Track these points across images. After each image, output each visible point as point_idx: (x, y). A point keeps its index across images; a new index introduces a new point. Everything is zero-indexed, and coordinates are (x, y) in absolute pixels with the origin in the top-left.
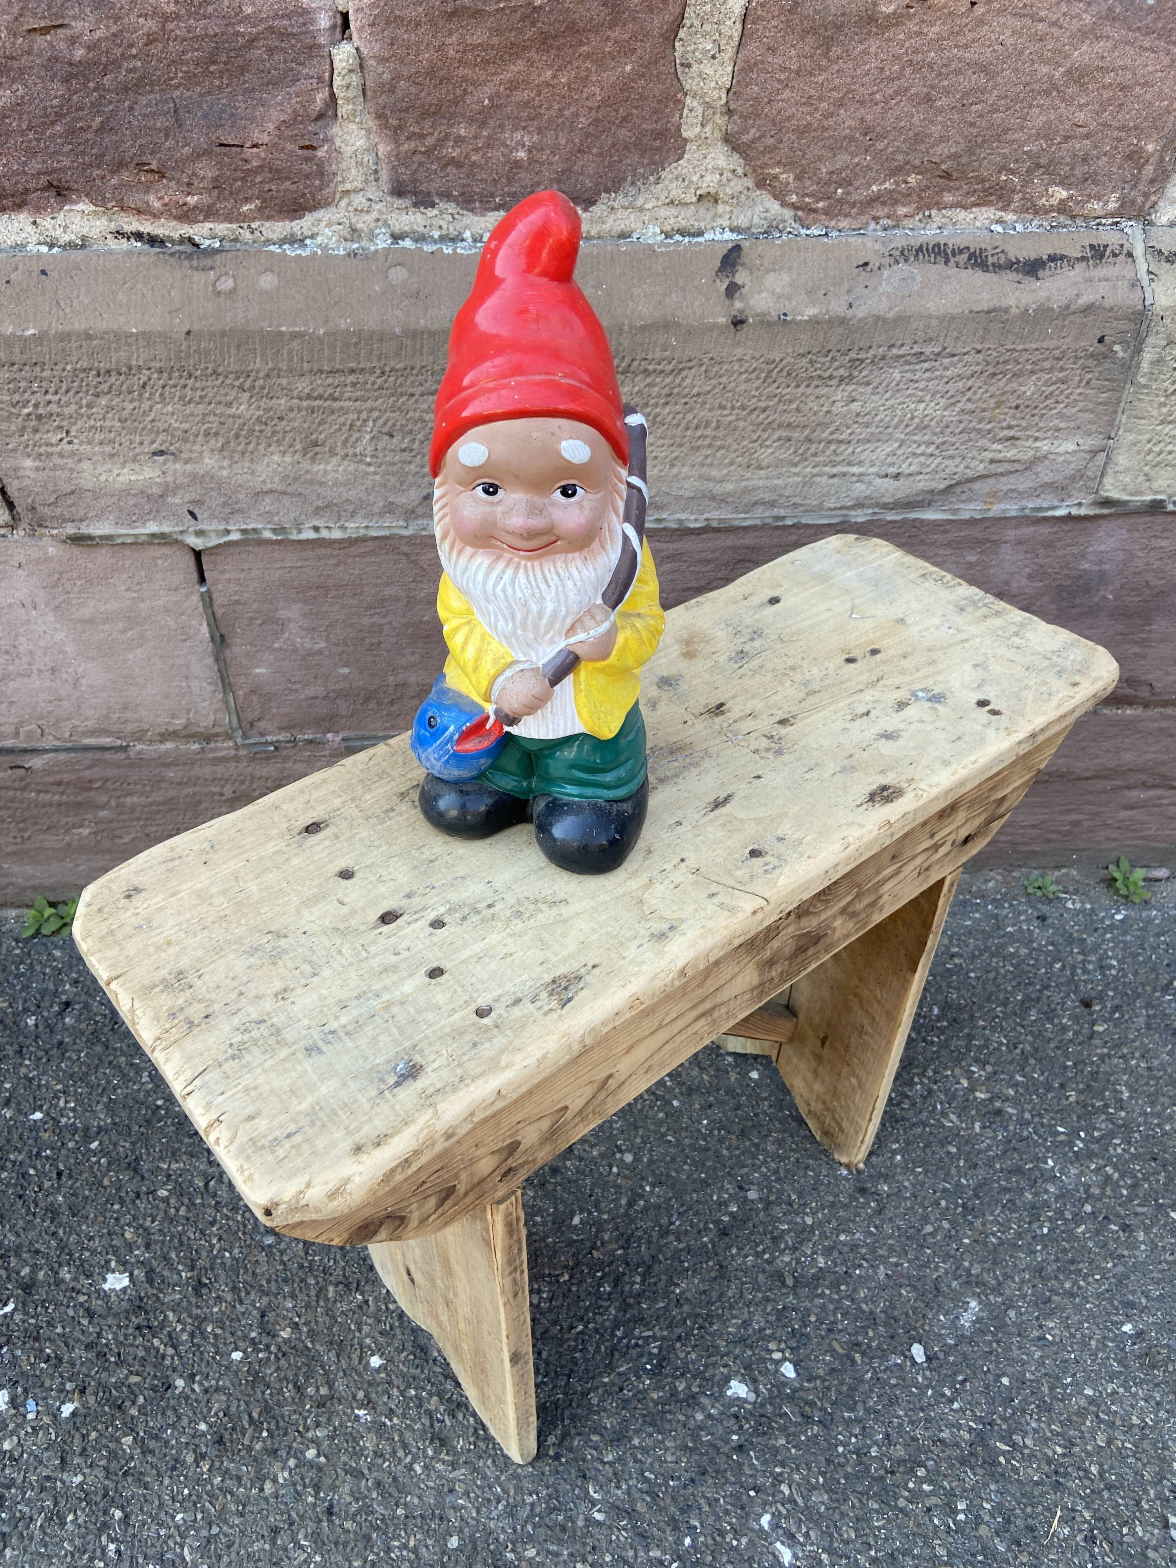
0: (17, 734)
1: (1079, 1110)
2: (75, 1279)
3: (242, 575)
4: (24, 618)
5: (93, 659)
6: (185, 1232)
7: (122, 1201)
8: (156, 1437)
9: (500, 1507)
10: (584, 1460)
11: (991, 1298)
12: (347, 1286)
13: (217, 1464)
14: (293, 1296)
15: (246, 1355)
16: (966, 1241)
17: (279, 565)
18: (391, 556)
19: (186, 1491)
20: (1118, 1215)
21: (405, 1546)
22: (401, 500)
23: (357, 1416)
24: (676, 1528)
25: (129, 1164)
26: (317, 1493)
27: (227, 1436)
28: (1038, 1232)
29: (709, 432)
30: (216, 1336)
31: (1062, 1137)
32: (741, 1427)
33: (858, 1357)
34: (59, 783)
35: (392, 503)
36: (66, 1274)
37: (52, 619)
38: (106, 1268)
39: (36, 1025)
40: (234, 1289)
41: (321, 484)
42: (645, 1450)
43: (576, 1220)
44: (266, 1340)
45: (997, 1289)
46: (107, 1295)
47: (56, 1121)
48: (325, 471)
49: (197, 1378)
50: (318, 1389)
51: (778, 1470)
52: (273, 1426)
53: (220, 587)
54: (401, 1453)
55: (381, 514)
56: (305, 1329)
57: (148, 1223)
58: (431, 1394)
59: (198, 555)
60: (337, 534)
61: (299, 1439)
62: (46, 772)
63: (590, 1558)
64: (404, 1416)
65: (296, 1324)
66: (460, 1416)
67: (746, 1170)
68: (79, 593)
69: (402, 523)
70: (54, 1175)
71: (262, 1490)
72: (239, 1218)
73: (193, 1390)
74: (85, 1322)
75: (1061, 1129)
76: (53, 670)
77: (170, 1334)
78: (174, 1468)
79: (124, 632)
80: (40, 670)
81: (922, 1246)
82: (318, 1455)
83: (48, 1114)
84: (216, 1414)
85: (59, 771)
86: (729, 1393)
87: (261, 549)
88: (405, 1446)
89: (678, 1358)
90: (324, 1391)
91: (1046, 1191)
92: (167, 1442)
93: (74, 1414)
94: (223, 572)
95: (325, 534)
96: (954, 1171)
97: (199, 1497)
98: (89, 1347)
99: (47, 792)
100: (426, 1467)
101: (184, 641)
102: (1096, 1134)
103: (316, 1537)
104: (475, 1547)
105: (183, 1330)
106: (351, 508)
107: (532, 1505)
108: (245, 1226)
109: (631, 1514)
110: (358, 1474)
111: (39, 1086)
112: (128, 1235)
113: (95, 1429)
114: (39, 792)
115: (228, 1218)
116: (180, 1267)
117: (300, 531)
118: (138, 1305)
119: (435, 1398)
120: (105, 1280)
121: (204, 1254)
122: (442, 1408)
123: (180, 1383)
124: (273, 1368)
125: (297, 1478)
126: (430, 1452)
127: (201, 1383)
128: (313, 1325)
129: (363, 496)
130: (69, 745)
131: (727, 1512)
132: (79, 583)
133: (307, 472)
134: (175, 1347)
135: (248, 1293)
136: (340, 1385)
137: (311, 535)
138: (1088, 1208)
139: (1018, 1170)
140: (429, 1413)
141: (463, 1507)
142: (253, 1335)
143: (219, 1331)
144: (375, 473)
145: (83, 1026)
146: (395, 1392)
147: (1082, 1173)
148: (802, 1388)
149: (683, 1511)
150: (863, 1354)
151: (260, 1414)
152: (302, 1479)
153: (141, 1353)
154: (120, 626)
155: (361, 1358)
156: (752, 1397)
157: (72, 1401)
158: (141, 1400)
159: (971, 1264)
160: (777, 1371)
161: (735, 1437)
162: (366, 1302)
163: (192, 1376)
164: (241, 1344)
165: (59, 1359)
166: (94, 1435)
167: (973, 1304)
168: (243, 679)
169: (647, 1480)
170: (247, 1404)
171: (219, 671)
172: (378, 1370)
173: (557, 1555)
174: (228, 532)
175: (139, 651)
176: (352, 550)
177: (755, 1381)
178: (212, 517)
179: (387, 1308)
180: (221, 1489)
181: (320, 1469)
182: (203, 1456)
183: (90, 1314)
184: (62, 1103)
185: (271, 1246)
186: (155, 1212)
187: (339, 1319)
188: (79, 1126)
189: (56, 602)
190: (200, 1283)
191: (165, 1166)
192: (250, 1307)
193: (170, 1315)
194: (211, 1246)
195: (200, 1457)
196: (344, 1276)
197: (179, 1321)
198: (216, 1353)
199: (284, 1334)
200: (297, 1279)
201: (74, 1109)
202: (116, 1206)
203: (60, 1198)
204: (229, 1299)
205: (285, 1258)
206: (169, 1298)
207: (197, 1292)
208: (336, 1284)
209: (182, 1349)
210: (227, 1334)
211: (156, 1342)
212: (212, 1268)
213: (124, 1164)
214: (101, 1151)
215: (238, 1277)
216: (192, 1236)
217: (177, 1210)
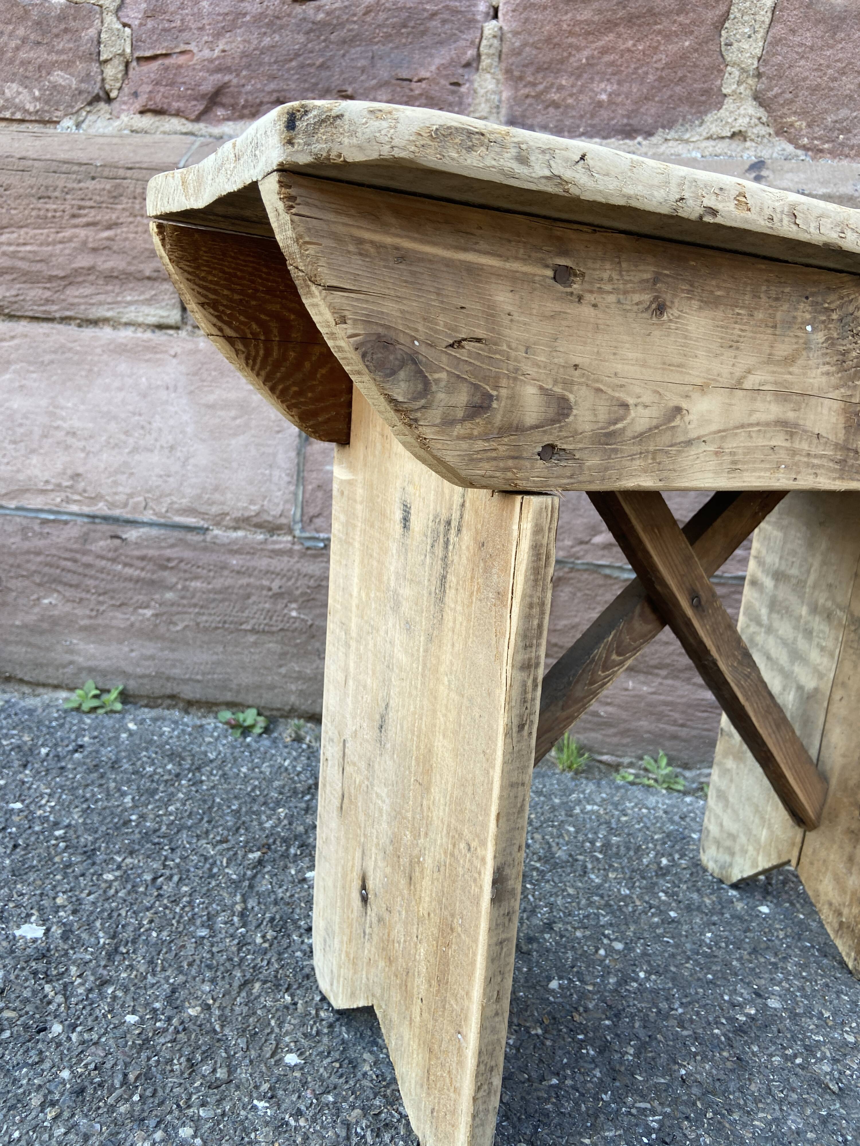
0: (126, 505)
5: (204, 441)
6: (117, 909)
7: (65, 876)
12: (277, 985)
13: (66, 1115)
14: (213, 981)
15: (142, 1021)
19: (16, 1135)
23: (255, 1108)
25: (85, 852)
27: (90, 1091)
30: (114, 998)
34: (143, 558)
37: (184, 401)
38: (26, 919)
39: (47, 755)
40: (151, 962)
43: (554, 984)
44: (169, 1012)
46: (15, 940)
47: (32, 812)
49: (79, 1029)
50: (214, 1071)
52: (148, 1093)
56: (217, 1013)
57: (83, 895)
58: (353, 1107)
61: (176, 1113)
62: (137, 545)
64: (314, 1120)
65: (209, 1006)
70: (11, 846)
72: (178, 910)
73: (69, 1039)
76: (172, 448)
77: (65, 986)
79: (235, 418)
82: (194, 1136)
83: (28, 807)
84: (86, 1066)
85: (147, 547)
90: (221, 1074)
92: (15, 1081)
99: (131, 566)
101: (278, 432)
105: (82, 984)
108: (181, 917)
111: (29, 788)
112: (59, 901)
114: (125, 565)
115: (166, 907)
116: (101, 934)
118: (43, 955)
119: (358, 1111)
120: (19, 928)
121: (131, 928)
122: (364, 1123)
123: (57, 1028)
124: (169, 1038)
127: (80, 1034)
128: (228, 1010)
130: (162, 521)
132: (214, 373)
134: (67, 998)
135: (164, 969)
136: (243, 1074)
140: (348, 1126)
142: (157, 1005)
143: (119, 994)
145: (88, 760)
146: (309, 1094)
151: (137, 1078)
153: (27, 993)
154: (233, 413)
155: (275, 1053)
162: (295, 1004)
163: (73, 1027)
164: (140, 1009)
168: (314, 475)
170: (126, 1065)
171: (298, 464)
172: (293, 1068)
175: (241, 437)
179: (317, 1014)
182: (53, 1104)
184: (43, 802)
185: (203, 938)
186: (94, 889)
187: (259, 1012)
188: (52, 818)
189: (192, 388)
190: (116, 950)
191: (119, 859)
192: (163, 981)
193: (73, 970)
194: (141, 925)
195: (47, 1103)
196: (276, 977)
197: (80, 976)
198: (109, 1012)
199: (192, 1012)
200: (222, 968)
201: (52, 807)
202: (59, 877)
203: (8, 862)
204: (142, 969)
205: (215, 949)
206: (78, 956)
207: (110, 957)
208: (265, 982)
209: (73, 1000)
210: (128, 998)
211: (48, 988)
212: (134, 942)
213: (80, 851)
214: (63, 838)
215: (159, 954)
216: (124, 914)
217: (117, 892)
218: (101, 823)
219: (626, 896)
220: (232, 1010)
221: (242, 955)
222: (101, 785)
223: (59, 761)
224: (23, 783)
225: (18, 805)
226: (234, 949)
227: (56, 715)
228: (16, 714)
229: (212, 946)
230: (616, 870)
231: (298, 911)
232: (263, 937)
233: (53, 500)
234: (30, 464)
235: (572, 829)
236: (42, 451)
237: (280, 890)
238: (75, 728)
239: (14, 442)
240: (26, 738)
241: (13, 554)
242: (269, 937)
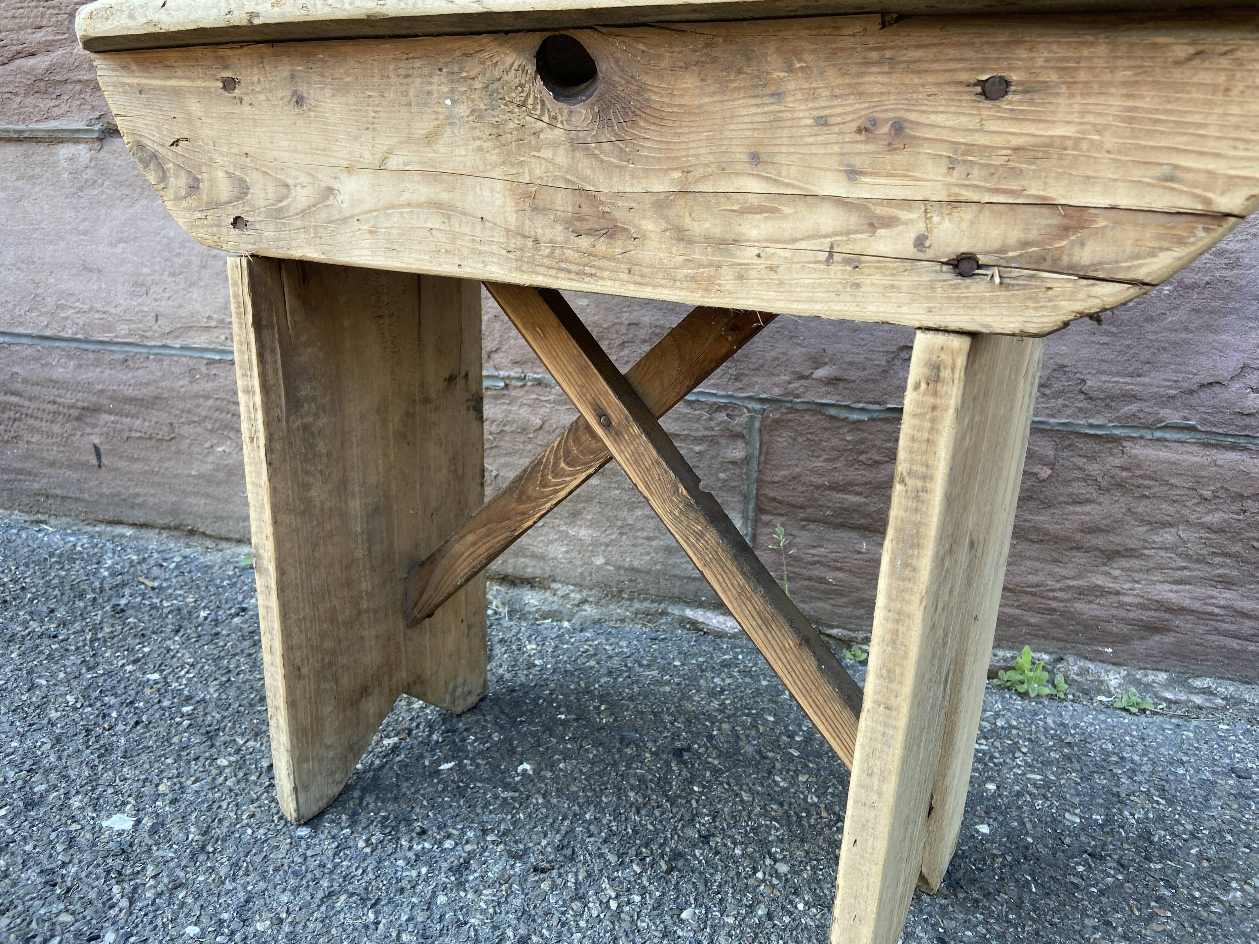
2: (82, 809)
6: (220, 800)
7: (178, 759)
14: (295, 891)
15: (203, 934)
25: (208, 732)
30: (183, 904)
36: (76, 802)
38: (120, 807)
39: (206, 618)
40: (236, 865)
44: (235, 925)
46: (100, 832)
47: (167, 684)
56: (286, 928)
57: (189, 783)
65: (281, 921)
67: (953, 924)
70: (132, 723)
74: (60, 848)
77: (135, 889)
83: (165, 678)
98: (44, 872)
105: (154, 887)
111: (173, 657)
112: (162, 788)
116: (193, 829)
118: (124, 850)
120: (109, 818)
121: (226, 824)
128: (300, 926)
134: (132, 902)
135: (247, 874)
142: (225, 916)
143: (189, 900)
145: (246, 626)
153: (92, 895)
162: (377, 923)
164: (205, 920)
183: (71, 842)
184: (182, 673)
185: (301, 838)
186: (203, 775)
187: (334, 931)
188: (186, 692)
190: (203, 848)
191: (241, 741)
192: (240, 888)
193: (151, 870)
194: (239, 820)
196: (366, 889)
197: (154, 877)
198: (171, 921)
199: (260, 926)
200: (309, 876)
201: (190, 679)
202: (169, 761)
203: (123, 740)
204: (222, 873)
205: (309, 853)
206: (161, 853)
207: (193, 857)
208: (352, 895)
209: (139, 905)
210: (197, 906)
211: (116, 889)
212: (225, 840)
213: (203, 731)
214: (189, 715)
215: (246, 856)
216: (224, 806)
217: (226, 779)
218: (237, 698)
219: (814, 804)
220: (305, 926)
221: (337, 860)
222: (250, 655)
223: (216, 625)
224: (169, 650)
225: (156, 676)
226: (330, 853)
227: (231, 573)
228: (190, 572)
229: (308, 848)
230: (810, 772)
231: (417, 810)
232: (367, 841)
233: (218, 338)
234: (191, 299)
235: (771, 719)
236: (202, 284)
237: (405, 784)
238: (246, 588)
239: (173, 274)
240: (190, 600)
241: (183, 398)
242: (373, 840)
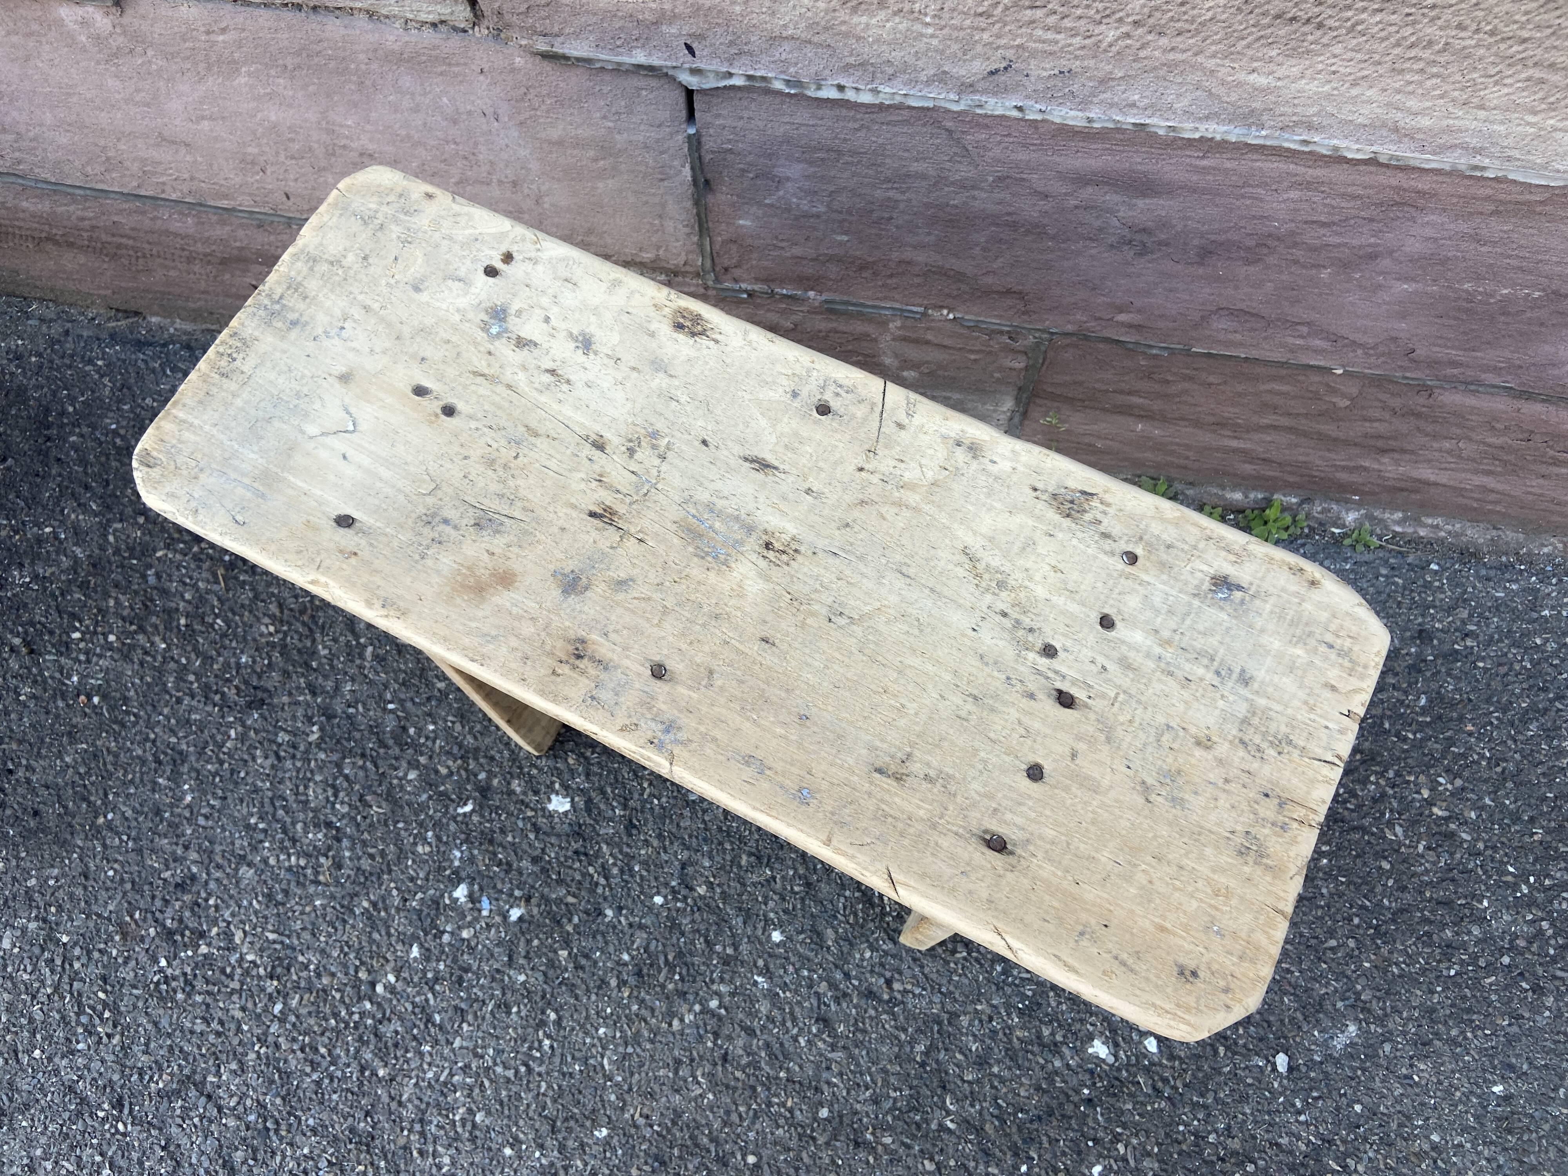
1: (1539, 851)
2: (524, 793)
3: (740, 124)
4: (484, 127)
5: (559, 180)
6: (620, 769)
8: (587, 956)
9: (868, 1094)
10: (947, 1073)
11: (1372, 1027)
12: (759, 858)
13: (635, 993)
14: (711, 856)
15: (666, 902)
16: (1367, 965)
17: (786, 119)
18: (928, 129)
19: (609, 1010)
20: (1534, 974)
21: (783, 1104)
22: (959, 71)
23: (756, 982)
24: (1016, 1155)
26: (716, 1039)
27: (646, 971)
28: (1445, 973)
29: (1427, 54)
30: (641, 876)
31: (1509, 878)
32: (1094, 1084)
33: (1222, 1050)
35: (945, 73)
36: (516, 786)
37: (516, 134)
38: (551, 788)
40: (660, 837)
41: (859, 39)
42: (1002, 1081)
44: (684, 892)
45: (1381, 1021)
46: (551, 815)
48: (867, 25)
49: (624, 912)
50: (725, 948)
51: (1119, 1130)
52: (684, 972)
53: (711, 131)
54: (789, 1024)
55: (928, 83)
56: (718, 890)
58: (821, 979)
59: (690, 94)
60: (866, 98)
61: (705, 989)
63: (937, 1158)
64: (796, 992)
65: (711, 883)
66: (844, 1005)
68: (548, 111)
69: (952, 96)
71: (670, 1025)
73: (620, 922)
74: (532, 836)
75: (1511, 869)
76: (515, 184)
77: (603, 866)
78: (599, 988)
79: (596, 160)
80: (500, 182)
81: (1319, 959)
82: (720, 1007)
84: (638, 949)
86: (1090, 1051)
87: (768, 99)
88: (794, 1019)
89: (1049, 1005)
90: (729, 951)
91: (1469, 933)
92: (595, 963)
93: (521, 919)
94: (718, 116)
95: (850, 95)
96: (1379, 889)
97: (619, 1017)
98: (535, 860)
100: (809, 1041)
102: (1547, 882)
103: (710, 1076)
104: (841, 1122)
105: (614, 864)
106: (891, 71)
107: (895, 1099)
109: (979, 1131)
110: (750, 1032)
113: (537, 937)
116: (615, 804)
117: (819, 88)
118: (578, 832)
119: (825, 983)
120: (550, 800)
121: (636, 796)
122: (830, 994)
123: (609, 913)
124: (689, 919)
125: (701, 1023)
126: (814, 1030)
127: (627, 918)
128: (726, 888)
129: (911, 60)
131: (1064, 1154)
132: (548, 102)
133: (844, 22)
134: (607, 878)
135: (672, 843)
136: (744, 948)
137: (834, 94)
138: (1506, 960)
139: (1446, 903)
140: (818, 996)
141: (835, 1085)
142: (674, 883)
143: (645, 873)
144: (932, 36)
146: (791, 969)
147: (1514, 921)
148: (1161, 1065)
149: (1024, 1141)
150: (1227, 1048)
151: (674, 958)
152: (705, 1024)
153: (578, 877)
154: (591, 153)
155: (764, 930)
156: (1111, 1060)
157: (518, 906)
158: (576, 920)
159: (1364, 989)
160: (1141, 1043)
161: (1086, 1091)
162: (774, 878)
163: (620, 908)
164: (663, 890)
165: (509, 864)
166: (536, 942)
167: (1352, 1029)
168: (723, 228)
169: (999, 1107)
170: (664, 945)
171: (698, 214)
172: (778, 945)
173: (908, 1147)
174: (730, 75)
176: (881, 117)
177: (1116, 1045)
178: (714, 55)
179: (793, 888)
180: (637, 1015)
181: (720, 1018)
182: (624, 983)
183: (536, 829)
185: (695, 802)
187: (749, 889)
189: (522, 118)
190: (631, 822)
192: (673, 857)
193: (604, 847)
194: (642, 788)
195: (622, 983)
196: (758, 848)
197: (611, 854)
198: (641, 893)
199: (700, 890)
200: (715, 840)
204: (655, 845)
205: (706, 816)
206: (603, 831)
207: (628, 831)
208: (750, 855)
209: (613, 881)
210: (652, 877)
211: (591, 870)
212: (642, 812)
215: (664, 826)
220: (729, 886)
221: (728, 821)
226: (722, 816)
229: (703, 812)
